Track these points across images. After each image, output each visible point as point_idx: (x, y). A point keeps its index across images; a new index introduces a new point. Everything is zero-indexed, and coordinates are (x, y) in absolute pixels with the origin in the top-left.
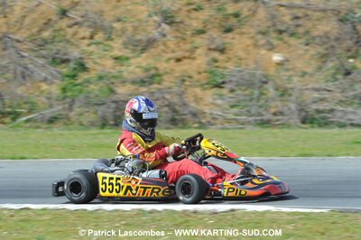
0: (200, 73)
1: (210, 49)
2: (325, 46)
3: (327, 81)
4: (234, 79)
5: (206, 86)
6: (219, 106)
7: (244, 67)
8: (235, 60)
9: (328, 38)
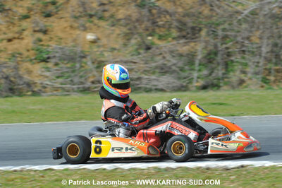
0: (28, 51)
1: (35, 31)
2: (128, 27)
3: (132, 55)
4: (57, 55)
5: (34, 61)
6: (47, 77)
7: (63, 45)
8: (56, 39)
9: (130, 20)
